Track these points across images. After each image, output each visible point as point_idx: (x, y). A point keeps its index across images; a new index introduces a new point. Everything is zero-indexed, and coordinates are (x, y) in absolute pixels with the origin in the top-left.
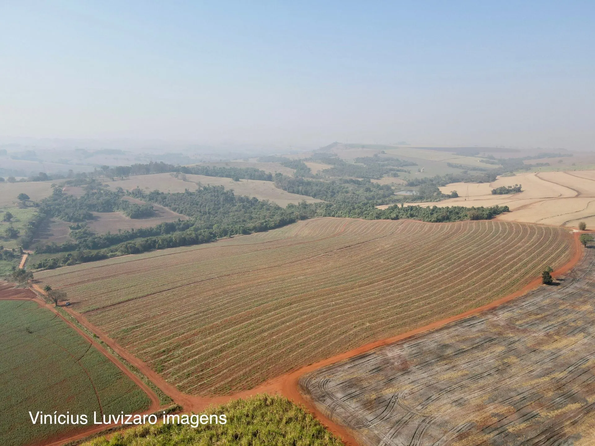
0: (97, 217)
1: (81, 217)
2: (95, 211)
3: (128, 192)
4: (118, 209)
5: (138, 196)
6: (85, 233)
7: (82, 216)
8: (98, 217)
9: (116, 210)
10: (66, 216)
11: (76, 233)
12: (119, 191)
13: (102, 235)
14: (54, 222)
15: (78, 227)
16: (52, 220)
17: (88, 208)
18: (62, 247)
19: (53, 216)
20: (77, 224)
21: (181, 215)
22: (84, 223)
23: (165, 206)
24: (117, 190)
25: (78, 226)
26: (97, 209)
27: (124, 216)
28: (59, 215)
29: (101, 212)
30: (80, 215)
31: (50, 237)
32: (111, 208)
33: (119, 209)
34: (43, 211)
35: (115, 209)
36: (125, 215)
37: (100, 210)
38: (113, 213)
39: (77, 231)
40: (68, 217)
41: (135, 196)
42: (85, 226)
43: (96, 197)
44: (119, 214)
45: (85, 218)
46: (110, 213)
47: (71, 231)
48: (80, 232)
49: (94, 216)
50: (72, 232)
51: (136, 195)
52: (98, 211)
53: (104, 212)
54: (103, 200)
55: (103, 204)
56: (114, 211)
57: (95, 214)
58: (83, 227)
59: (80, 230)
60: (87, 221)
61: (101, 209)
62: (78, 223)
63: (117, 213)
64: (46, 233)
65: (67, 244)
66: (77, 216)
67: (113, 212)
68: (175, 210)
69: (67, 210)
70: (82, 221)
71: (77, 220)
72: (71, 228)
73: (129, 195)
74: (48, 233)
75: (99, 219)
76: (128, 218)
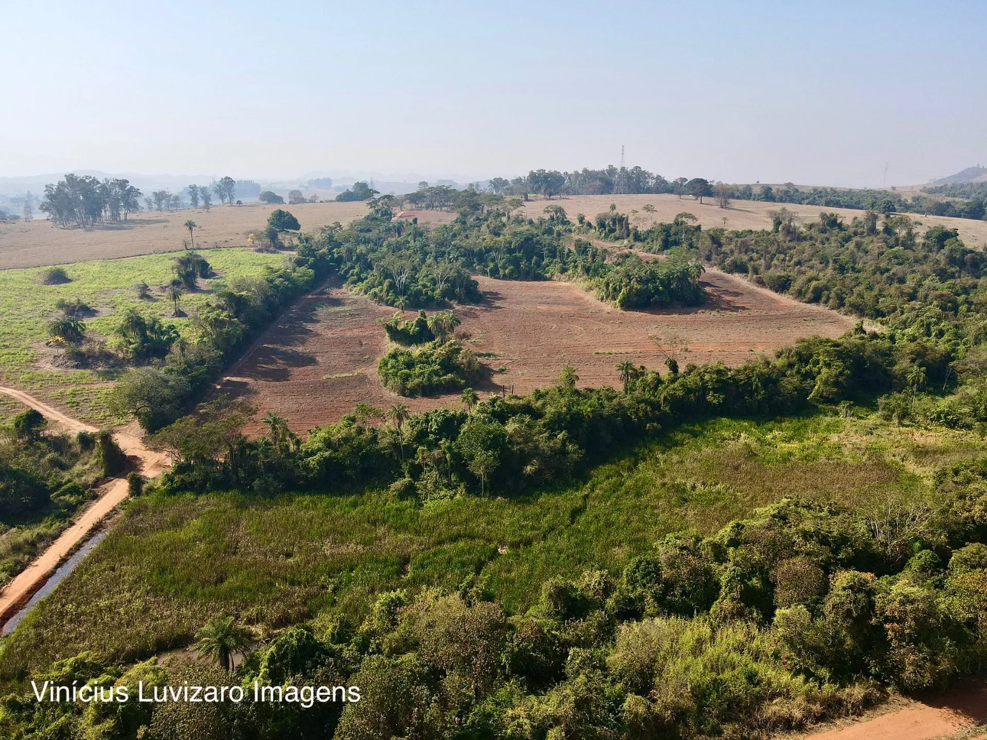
0: (491, 293)
1: (438, 291)
2: (484, 273)
3: (581, 220)
4: (563, 271)
5: (617, 233)
6: (448, 364)
7: (441, 286)
8: (495, 296)
9: (557, 273)
10: (386, 283)
11: (410, 365)
12: (552, 218)
13: (539, 395)
14: (337, 302)
15: (423, 334)
16: (335, 293)
17: (463, 259)
18: (312, 461)
19: (341, 280)
20: (417, 315)
21: (813, 307)
22: (446, 316)
23: (730, 272)
24: (547, 217)
25: (422, 324)
26: (491, 265)
27: (592, 298)
28: (363, 276)
29: (505, 277)
30: (434, 282)
31: (296, 371)
32: (538, 265)
33: (570, 272)
34: (312, 260)
35: (554, 269)
36: (594, 292)
37: (501, 272)
38: (547, 283)
39: (416, 351)
40: (392, 286)
41: (606, 236)
42: (451, 328)
43: (488, 226)
44: (568, 288)
45: (449, 294)
46: (536, 283)
47: (391, 346)
48: (426, 359)
49: (481, 289)
50: (394, 356)
51: (612, 231)
52: (494, 273)
53: (516, 279)
54: (515, 234)
55: (514, 251)
56: (550, 279)
57: (485, 283)
58: (442, 330)
59: (428, 346)
60: (458, 308)
61: (505, 268)
62: (423, 315)
63: (563, 284)
64: (288, 348)
65: (346, 440)
66: (424, 286)
67: (545, 279)
68: (782, 286)
69: (390, 261)
70: (441, 305)
71: (418, 301)
72: (396, 334)
73: (587, 232)
74: (300, 349)
75: (498, 303)
76: (610, 307)
